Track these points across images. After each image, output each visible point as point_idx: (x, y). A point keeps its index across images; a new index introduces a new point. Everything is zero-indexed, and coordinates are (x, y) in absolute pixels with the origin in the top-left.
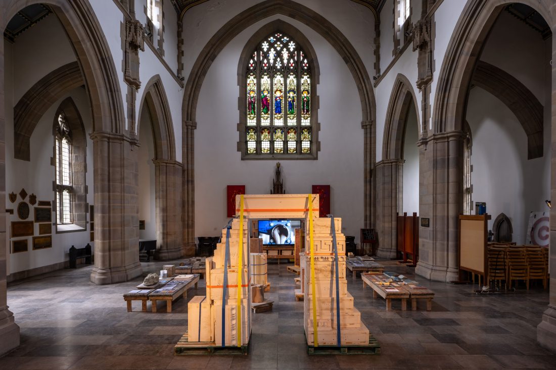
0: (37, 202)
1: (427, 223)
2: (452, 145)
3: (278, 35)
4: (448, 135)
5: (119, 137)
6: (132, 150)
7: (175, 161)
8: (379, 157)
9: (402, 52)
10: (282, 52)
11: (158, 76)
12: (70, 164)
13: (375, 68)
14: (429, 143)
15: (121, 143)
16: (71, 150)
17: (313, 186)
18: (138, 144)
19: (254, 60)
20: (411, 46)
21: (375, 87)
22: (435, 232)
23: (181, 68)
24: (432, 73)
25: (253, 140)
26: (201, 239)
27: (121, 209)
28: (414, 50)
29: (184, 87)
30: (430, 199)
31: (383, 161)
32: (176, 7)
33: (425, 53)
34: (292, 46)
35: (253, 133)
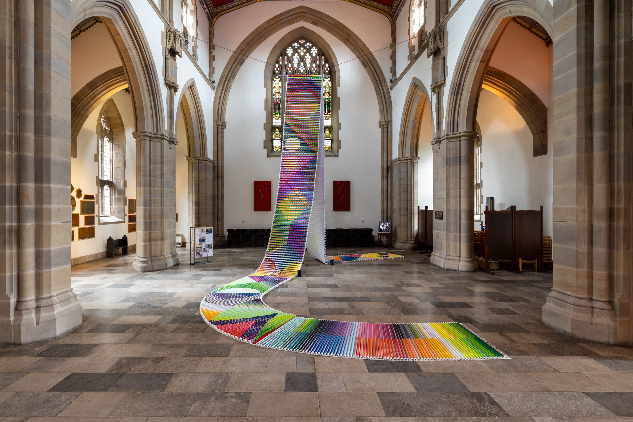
0: (83, 196)
1: (441, 216)
2: (464, 144)
3: (302, 41)
4: (461, 135)
5: (159, 136)
6: (170, 148)
7: (207, 158)
8: (395, 155)
9: (417, 57)
10: (305, 57)
11: (193, 79)
12: (111, 161)
13: (391, 72)
14: (442, 142)
15: (161, 142)
16: (111, 147)
17: (334, 182)
18: (175, 143)
19: (279, 64)
20: (426, 52)
21: (391, 89)
22: (448, 224)
23: (212, 71)
24: (445, 78)
25: (278, 139)
26: (229, 231)
27: (161, 203)
28: (429, 56)
29: (215, 90)
30: (443, 194)
31: (399, 158)
32: (208, 15)
33: (439, 59)
34: (314, 51)
35: (278, 132)
